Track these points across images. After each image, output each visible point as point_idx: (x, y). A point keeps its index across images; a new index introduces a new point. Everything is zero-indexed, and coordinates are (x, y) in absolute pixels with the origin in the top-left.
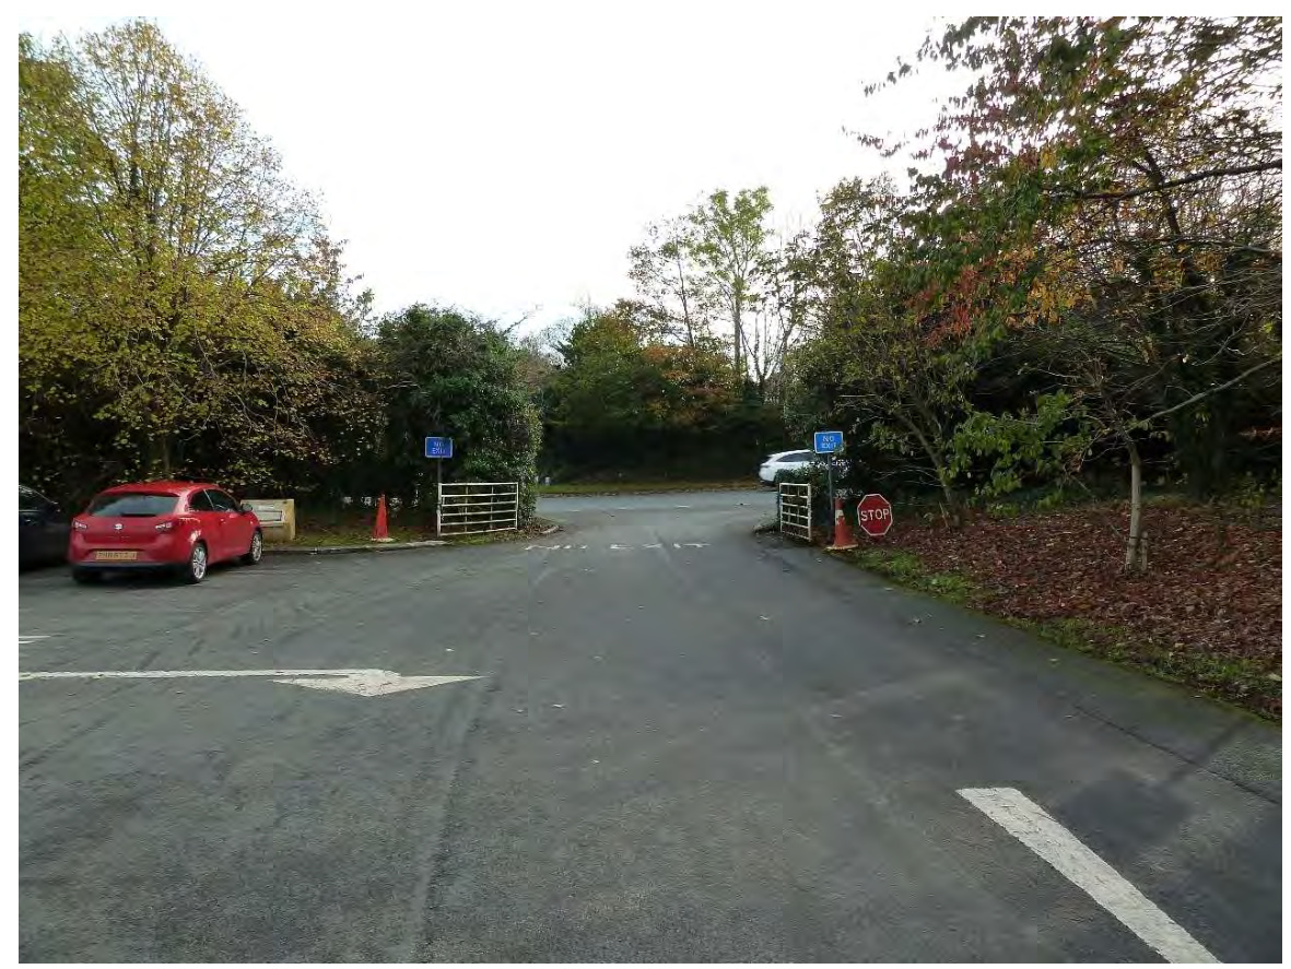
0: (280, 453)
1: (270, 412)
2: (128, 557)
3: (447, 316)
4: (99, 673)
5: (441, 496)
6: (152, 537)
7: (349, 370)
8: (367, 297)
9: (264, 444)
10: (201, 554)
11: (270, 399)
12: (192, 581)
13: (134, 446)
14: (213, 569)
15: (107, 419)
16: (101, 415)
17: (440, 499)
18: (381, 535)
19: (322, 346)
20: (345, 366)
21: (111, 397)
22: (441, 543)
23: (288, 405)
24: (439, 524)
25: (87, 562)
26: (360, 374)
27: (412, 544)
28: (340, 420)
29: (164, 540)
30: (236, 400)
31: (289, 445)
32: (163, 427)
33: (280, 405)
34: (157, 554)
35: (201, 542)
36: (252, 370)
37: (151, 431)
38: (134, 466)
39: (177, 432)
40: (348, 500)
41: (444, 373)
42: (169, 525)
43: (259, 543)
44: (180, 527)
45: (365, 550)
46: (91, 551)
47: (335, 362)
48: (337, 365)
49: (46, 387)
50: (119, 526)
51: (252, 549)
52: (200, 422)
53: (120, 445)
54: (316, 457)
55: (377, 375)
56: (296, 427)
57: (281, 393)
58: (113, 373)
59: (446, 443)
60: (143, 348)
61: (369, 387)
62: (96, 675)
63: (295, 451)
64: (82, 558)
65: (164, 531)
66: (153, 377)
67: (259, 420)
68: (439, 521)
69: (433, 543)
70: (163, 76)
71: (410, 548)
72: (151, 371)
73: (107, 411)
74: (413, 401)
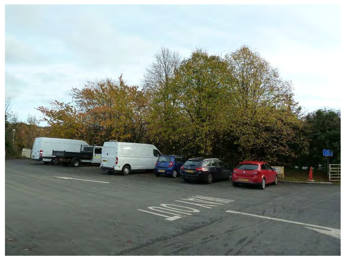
0: (281, 154)
1: (278, 142)
2: (246, 180)
3: (330, 112)
4: (253, 215)
5: (330, 168)
6: (253, 176)
7: (299, 130)
8: (300, 109)
9: (276, 151)
10: (264, 181)
11: (277, 139)
12: (262, 188)
13: (243, 151)
14: (267, 185)
15: (236, 144)
16: (235, 143)
17: (330, 169)
18: (311, 179)
19: (291, 124)
20: (298, 129)
21: (238, 139)
22: (330, 183)
23: (282, 140)
24: (330, 177)
25: (237, 181)
26: (302, 131)
27: (321, 183)
28: (298, 144)
29: (255, 177)
30: (268, 139)
31: (283, 151)
32: (250, 146)
33: (280, 140)
34: (254, 180)
35: (264, 178)
36: (273, 131)
37: (247, 147)
38: (243, 156)
39: (254, 148)
40: (296, 167)
41: (330, 130)
42: (257, 173)
43: (277, 179)
44: (259, 174)
45: (306, 183)
46: (238, 178)
47: (295, 128)
48: (295, 129)
49: (224, 136)
50: (244, 172)
51: (275, 181)
52: (259, 145)
53: (240, 151)
54: (291, 155)
55: (307, 131)
56: (285, 147)
57: (280, 137)
58: (239, 133)
59: (330, 152)
60: (245, 126)
61: (305, 134)
62: (252, 215)
63: (285, 153)
64: (236, 180)
65: (255, 174)
66: (248, 133)
67: (274, 144)
68: (330, 176)
69: (328, 183)
70: (249, 59)
71: (320, 184)
72: (247, 132)
73: (237, 142)
74: (319, 139)
